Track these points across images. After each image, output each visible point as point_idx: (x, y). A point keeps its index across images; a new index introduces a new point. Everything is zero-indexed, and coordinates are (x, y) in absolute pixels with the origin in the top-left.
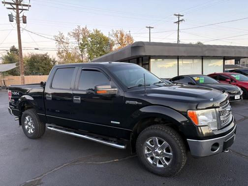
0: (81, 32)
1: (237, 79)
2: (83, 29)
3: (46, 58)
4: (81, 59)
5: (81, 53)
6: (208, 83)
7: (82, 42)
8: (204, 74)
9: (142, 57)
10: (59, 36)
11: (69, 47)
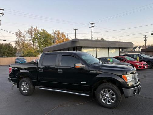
0: (33, 30)
1: (128, 59)
2: (35, 28)
3: (9, 46)
4: (33, 47)
5: (33, 44)
6: (116, 62)
7: (34, 37)
8: (110, 57)
9: (77, 47)
10: (19, 32)
11: (25, 40)
